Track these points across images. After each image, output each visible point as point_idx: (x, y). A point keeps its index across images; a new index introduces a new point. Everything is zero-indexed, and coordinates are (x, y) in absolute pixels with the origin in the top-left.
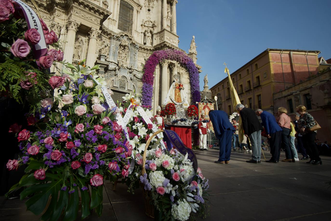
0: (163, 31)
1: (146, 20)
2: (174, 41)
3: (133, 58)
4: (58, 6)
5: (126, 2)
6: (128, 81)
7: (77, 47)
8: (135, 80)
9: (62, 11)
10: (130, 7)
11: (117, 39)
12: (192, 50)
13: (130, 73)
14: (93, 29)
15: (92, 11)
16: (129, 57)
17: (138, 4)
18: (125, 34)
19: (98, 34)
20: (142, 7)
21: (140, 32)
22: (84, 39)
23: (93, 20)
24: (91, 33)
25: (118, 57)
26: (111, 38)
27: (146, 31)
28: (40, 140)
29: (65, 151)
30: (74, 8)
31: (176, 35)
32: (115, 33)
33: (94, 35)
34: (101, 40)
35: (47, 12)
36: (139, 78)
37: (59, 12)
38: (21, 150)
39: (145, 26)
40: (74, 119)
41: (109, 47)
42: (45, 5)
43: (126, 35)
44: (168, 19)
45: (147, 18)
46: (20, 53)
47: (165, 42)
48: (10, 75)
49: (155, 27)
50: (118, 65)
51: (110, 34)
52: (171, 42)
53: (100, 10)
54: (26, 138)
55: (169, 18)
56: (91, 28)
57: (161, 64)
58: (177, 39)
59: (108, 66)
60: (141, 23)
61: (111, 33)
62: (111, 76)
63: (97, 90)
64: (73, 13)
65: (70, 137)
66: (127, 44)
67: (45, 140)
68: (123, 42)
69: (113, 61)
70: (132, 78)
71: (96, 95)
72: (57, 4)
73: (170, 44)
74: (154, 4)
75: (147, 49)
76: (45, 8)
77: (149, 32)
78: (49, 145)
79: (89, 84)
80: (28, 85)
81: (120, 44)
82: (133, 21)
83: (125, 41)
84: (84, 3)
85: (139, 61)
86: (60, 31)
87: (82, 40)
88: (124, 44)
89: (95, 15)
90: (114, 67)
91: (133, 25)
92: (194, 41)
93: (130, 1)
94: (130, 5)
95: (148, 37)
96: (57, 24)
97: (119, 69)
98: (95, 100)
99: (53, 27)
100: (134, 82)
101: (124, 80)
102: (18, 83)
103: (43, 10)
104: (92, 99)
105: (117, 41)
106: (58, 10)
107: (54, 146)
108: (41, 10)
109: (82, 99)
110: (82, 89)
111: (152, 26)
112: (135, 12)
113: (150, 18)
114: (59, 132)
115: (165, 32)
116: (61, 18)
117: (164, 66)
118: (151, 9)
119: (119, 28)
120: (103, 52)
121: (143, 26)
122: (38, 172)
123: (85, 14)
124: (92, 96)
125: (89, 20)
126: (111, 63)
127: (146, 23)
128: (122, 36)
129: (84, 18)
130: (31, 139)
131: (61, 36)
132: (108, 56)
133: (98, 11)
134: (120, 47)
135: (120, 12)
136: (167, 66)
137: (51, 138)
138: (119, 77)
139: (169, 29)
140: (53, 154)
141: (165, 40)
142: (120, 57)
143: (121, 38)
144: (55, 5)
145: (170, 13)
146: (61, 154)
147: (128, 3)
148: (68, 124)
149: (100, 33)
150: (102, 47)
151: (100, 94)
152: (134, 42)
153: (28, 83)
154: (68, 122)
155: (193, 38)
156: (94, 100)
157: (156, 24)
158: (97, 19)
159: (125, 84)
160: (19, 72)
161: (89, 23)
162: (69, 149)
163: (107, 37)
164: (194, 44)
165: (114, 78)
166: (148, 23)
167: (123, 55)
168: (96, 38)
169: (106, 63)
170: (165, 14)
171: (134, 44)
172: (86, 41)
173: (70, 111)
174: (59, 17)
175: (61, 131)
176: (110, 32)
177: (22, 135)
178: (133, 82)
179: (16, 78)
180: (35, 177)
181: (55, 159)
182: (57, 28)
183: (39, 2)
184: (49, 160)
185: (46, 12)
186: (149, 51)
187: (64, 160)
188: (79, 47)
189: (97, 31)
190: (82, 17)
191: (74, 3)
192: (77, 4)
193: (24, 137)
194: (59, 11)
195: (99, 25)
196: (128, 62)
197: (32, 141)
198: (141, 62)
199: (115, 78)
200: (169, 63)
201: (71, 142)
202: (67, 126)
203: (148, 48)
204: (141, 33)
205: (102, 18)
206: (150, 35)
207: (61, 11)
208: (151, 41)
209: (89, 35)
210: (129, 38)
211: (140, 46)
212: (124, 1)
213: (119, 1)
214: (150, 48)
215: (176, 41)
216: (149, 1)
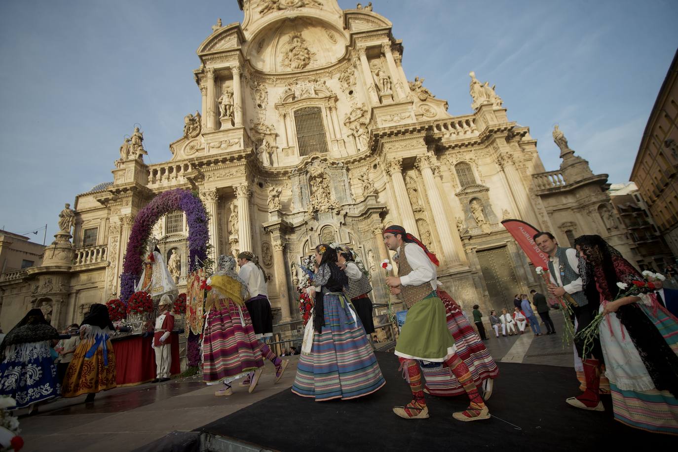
1: (351, 110)
2: (403, 115)
4: (199, 180)
5: (306, 108)
6: (337, 230)
8: (350, 222)
10: (315, 110)
11: (301, 173)
12: (477, 101)
13: (338, 214)
14: (236, 185)
16: (333, 189)
17: (326, 98)
18: (313, 156)
20: (337, 97)
23: (235, 174)
24: (235, 192)
30: (205, 174)
32: (294, 166)
33: (240, 193)
36: (357, 216)
43: (313, 159)
45: (351, 107)
49: (366, 114)
52: (395, 122)
53: (235, 155)
56: (232, 186)
60: (344, 122)
61: (286, 170)
62: (303, 234)
68: (313, 172)
69: (302, 210)
70: (343, 222)
72: (196, 178)
73: (384, 129)
75: (361, 159)
81: (311, 176)
82: (325, 129)
83: (316, 169)
84: (211, 160)
85: (355, 186)
88: (316, 174)
91: (327, 134)
93: (312, 103)
94: (313, 107)
97: (314, 219)
100: (351, 227)
101: (329, 231)
105: (300, 177)
111: (360, 115)
112: (324, 113)
113: (357, 104)
115: (375, 111)
118: (353, 88)
119: (301, 154)
121: (348, 125)
125: (228, 177)
126: (298, 215)
127: (351, 117)
128: (307, 163)
133: (232, 159)
138: (319, 231)
143: (311, 168)
147: (309, 108)
155: (471, 77)
158: (238, 168)
159: (333, 236)
166: (354, 114)
170: (368, 82)
171: (333, 164)
176: (283, 170)
178: (348, 227)
183: (184, 187)
189: (242, 185)
190: (219, 179)
191: (201, 168)
192: (205, 167)
199: (312, 235)
203: (362, 156)
205: (245, 163)
210: (322, 160)
211: (345, 161)
212: (301, 109)
213: (293, 114)
214: (365, 154)
215: (410, 112)
216: (347, 79)
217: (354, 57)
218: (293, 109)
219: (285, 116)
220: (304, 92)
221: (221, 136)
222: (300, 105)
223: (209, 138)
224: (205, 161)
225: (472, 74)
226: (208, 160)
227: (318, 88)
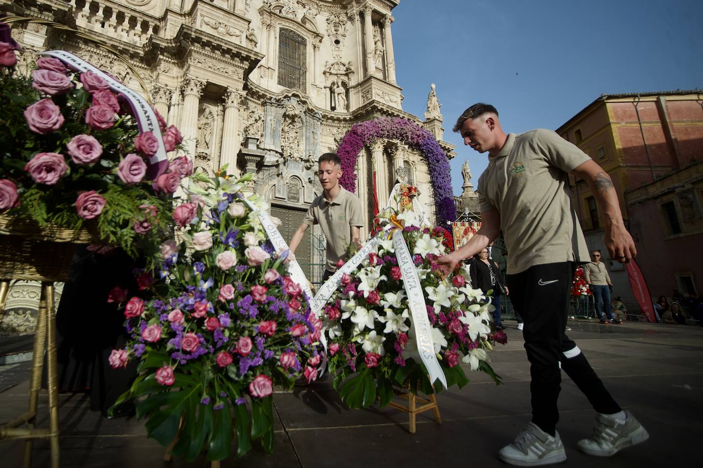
0: (368, 79)
1: (333, 61)
2: (392, 97)
3: (311, 139)
4: (165, 54)
5: (291, 31)
6: (304, 185)
7: (202, 127)
9: (173, 61)
10: (300, 39)
11: (279, 105)
12: (432, 113)
13: (308, 168)
14: (231, 89)
15: (227, 56)
16: (304, 138)
17: (314, 33)
18: (294, 92)
19: (241, 98)
20: (322, 38)
21: (322, 86)
22: (215, 109)
23: (230, 73)
24: (228, 97)
25: (282, 140)
26: (266, 103)
27: (333, 84)
28: (160, 315)
29: (204, 334)
30: (193, 53)
31: (396, 85)
32: (274, 94)
33: (233, 101)
34: (248, 108)
35: (146, 67)
37: (167, 65)
38: (129, 332)
39: (331, 74)
40: (216, 275)
41: (263, 121)
42: (142, 53)
43: (294, 95)
44: (377, 56)
45: (334, 57)
46: (132, 176)
47: (373, 101)
48: (117, 214)
49: (352, 74)
50: (282, 155)
51: (264, 96)
52: (385, 101)
53: (243, 52)
54: (139, 313)
55: (378, 52)
56: (227, 88)
57: (369, 147)
58: (398, 93)
59: (262, 157)
60: (323, 69)
61: (266, 94)
62: (270, 177)
63: (253, 221)
64: (192, 63)
65: (211, 309)
66: (297, 112)
67: (171, 316)
68: (289, 109)
69: (273, 148)
70: (312, 179)
71: (251, 229)
72: (163, 51)
73: (383, 105)
74: (347, 29)
75: (339, 120)
76: (142, 60)
77: (340, 84)
78: (177, 324)
79: (237, 210)
80: (145, 228)
81: (285, 113)
82: (307, 67)
83: (294, 108)
84: (212, 42)
85: (323, 144)
86: (170, 100)
87: (210, 113)
88: (291, 113)
89: (234, 63)
90: (276, 159)
91: (307, 73)
92: (435, 94)
93: (298, 29)
94: (299, 35)
95: (338, 94)
96: (163, 86)
97: (284, 163)
98: (251, 239)
99: (156, 92)
100: (316, 187)
101: (295, 183)
102: (130, 225)
103: (138, 64)
104: (245, 238)
105: (278, 109)
106: (164, 60)
107: (186, 325)
108: (135, 63)
109: (227, 238)
110: (226, 220)
111: (345, 73)
112: (309, 48)
113: (341, 58)
114: (191, 301)
115: (373, 81)
116: (171, 75)
117: (374, 150)
118: (340, 38)
119: (279, 83)
120: (252, 131)
121: (328, 74)
122: (161, 373)
123: (214, 63)
124: (243, 231)
125: (222, 74)
126: (268, 153)
127: (332, 68)
128: (286, 97)
129: (212, 70)
130: (146, 315)
131: (172, 108)
132: (262, 139)
133: (238, 55)
134: (285, 120)
135: (280, 52)
136: (381, 149)
137: (180, 311)
138: (286, 179)
139: (380, 76)
140: (185, 340)
141: (374, 98)
142: (285, 138)
143: (286, 102)
144: (159, 52)
145: (379, 44)
146: (197, 340)
147: (295, 33)
148: (206, 286)
149: (245, 96)
150: (249, 123)
151: (257, 227)
152: (310, 107)
153: (146, 225)
154: (205, 281)
155: (432, 88)
156: (248, 240)
157: (353, 68)
158: (238, 69)
159: (298, 190)
160: (131, 208)
161: (222, 78)
162: (210, 330)
163: (258, 101)
164: (434, 99)
165: (275, 181)
166: (336, 67)
167: (291, 135)
168: (237, 106)
169: (259, 152)
170: (371, 46)
171: (312, 111)
172: (219, 113)
173: (207, 261)
174: (168, 74)
175: (195, 298)
176: (263, 92)
177: (131, 308)
178: (314, 187)
179: (127, 217)
180: (156, 380)
181: (188, 349)
182: (165, 93)
183: (131, 49)
184: (178, 350)
185: (143, 66)
186: (343, 122)
187: (203, 350)
188: (206, 126)
190: (210, 69)
191: (193, 45)
192: (199, 45)
193: (134, 312)
194: (167, 61)
195: (242, 80)
196: (302, 147)
197: (149, 317)
198: (327, 145)
199: (279, 181)
200: (385, 144)
201: (213, 319)
202: (205, 290)
203: (340, 117)
204: (325, 88)
205: (247, 67)
206: (342, 90)
207: (170, 62)
208: (346, 102)
209: (223, 101)
210: (301, 101)
211: (323, 114)
212: (287, 29)
213: (278, 30)
214: (344, 117)
215: (397, 97)
216: (336, 25)
217: (354, 8)
218: (280, 24)
219: (269, 26)
220: (290, 11)
221: (221, 16)
222: (287, 24)
223: (205, 9)
224: (205, 39)
225: (433, 86)
226: (208, 39)
227: (308, 16)
